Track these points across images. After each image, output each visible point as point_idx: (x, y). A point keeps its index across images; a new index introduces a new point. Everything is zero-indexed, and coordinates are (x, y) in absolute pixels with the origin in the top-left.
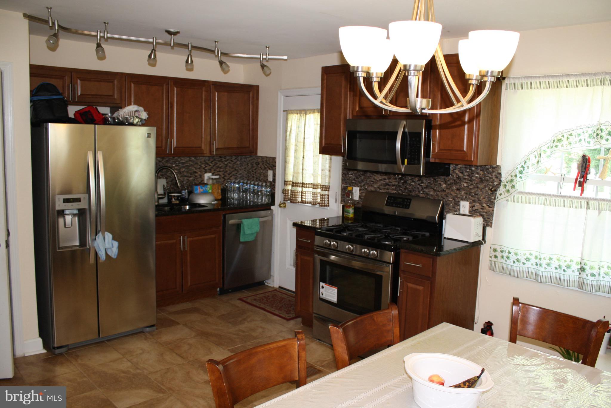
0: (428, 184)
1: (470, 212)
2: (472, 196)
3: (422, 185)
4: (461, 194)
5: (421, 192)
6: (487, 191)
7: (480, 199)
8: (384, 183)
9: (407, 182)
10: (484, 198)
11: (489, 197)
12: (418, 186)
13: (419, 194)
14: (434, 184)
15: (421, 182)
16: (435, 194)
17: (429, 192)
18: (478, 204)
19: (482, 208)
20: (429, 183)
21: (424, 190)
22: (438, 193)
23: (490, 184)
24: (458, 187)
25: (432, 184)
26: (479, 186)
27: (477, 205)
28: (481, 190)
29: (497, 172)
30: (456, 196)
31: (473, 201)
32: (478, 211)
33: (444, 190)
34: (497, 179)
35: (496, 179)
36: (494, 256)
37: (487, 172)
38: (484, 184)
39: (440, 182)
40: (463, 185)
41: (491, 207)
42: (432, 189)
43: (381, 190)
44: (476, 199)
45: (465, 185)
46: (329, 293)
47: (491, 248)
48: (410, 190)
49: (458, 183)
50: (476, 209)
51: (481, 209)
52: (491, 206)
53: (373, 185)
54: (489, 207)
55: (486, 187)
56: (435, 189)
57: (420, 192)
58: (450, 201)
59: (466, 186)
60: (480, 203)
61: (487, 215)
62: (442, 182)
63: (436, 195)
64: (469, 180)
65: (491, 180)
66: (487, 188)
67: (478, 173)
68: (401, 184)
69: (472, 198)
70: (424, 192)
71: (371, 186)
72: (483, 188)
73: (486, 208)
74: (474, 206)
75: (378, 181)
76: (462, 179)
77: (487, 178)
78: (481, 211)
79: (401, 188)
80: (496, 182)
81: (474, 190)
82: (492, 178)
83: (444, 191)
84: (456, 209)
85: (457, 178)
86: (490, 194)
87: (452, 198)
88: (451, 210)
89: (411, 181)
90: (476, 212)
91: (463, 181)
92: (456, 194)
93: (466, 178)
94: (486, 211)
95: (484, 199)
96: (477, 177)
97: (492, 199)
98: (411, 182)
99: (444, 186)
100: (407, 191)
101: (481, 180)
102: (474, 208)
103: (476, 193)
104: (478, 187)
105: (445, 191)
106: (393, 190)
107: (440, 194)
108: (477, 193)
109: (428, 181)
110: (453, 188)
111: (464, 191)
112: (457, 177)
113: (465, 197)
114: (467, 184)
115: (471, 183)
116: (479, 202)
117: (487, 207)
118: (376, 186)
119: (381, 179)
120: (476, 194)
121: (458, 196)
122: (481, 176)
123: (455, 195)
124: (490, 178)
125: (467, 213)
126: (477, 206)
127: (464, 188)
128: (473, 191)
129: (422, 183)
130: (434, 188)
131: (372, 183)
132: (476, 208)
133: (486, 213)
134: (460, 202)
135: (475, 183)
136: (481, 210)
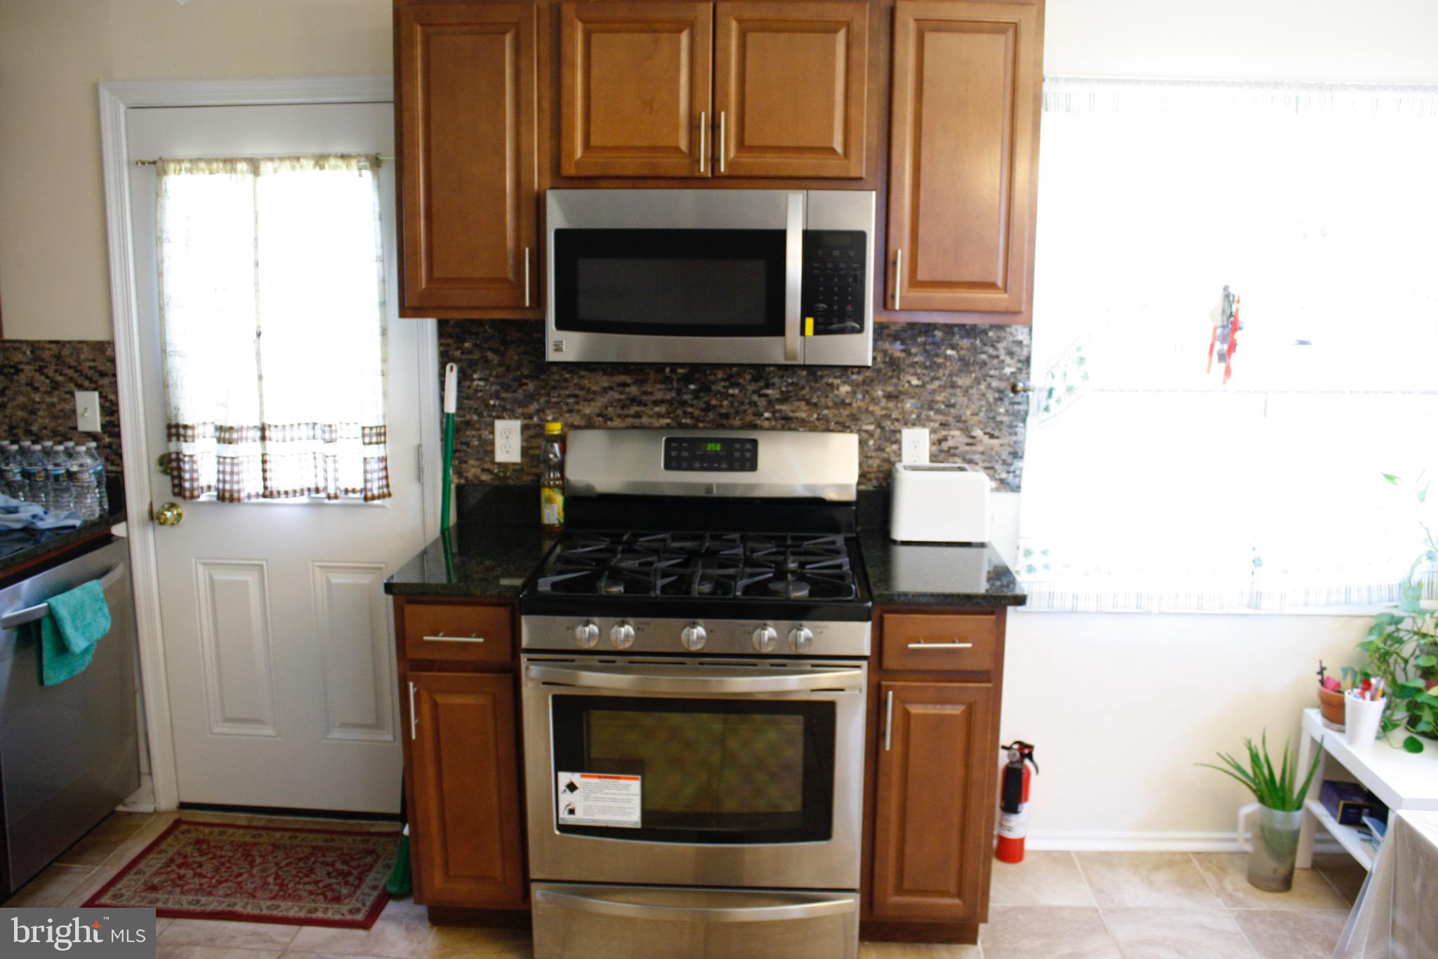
0: (790, 389)
1: (933, 458)
2: (938, 412)
3: (769, 392)
4: (903, 408)
5: (767, 415)
6: (984, 395)
7: (964, 418)
8: (622, 397)
9: (714, 387)
10: (977, 414)
11: (990, 410)
12: (755, 398)
13: (758, 422)
14: (811, 388)
15: (762, 384)
16: (815, 416)
17: (793, 411)
18: (957, 433)
19: (971, 441)
20: (792, 384)
21: (778, 407)
22: (826, 412)
23: (992, 373)
24: (890, 389)
25: (803, 388)
26: (960, 381)
27: (953, 437)
28: (966, 392)
29: (1011, 339)
30: (888, 417)
31: (941, 424)
32: (957, 452)
33: (848, 401)
34: (1012, 358)
35: (1008, 360)
36: (1026, 569)
37: (981, 341)
38: (973, 375)
39: (830, 381)
40: (909, 382)
41: (998, 437)
42: (803, 403)
43: (611, 420)
44: (950, 419)
45: (915, 382)
46: (604, 799)
47: (1018, 548)
48: (723, 411)
49: (892, 377)
50: (950, 448)
51: (968, 444)
52: (996, 434)
53: (576, 407)
54: (992, 436)
55: (979, 383)
56: (814, 400)
57: (761, 415)
58: (867, 431)
59: (917, 386)
60: (961, 430)
61: (984, 461)
62: (836, 377)
63: (818, 419)
64: (926, 368)
65: (995, 362)
66: (983, 386)
67: (953, 347)
68: (687, 397)
69: (940, 418)
70: (777, 415)
71: (570, 411)
72: (972, 387)
73: (981, 441)
74: (945, 439)
75: (595, 393)
76: (902, 366)
77: (983, 357)
78: (967, 452)
79: (690, 410)
80: (1009, 366)
81: (943, 394)
82: (997, 357)
83: (843, 404)
84: (888, 454)
85: (884, 362)
86: (991, 400)
87: (872, 423)
88: (871, 457)
89: (727, 384)
90: (954, 455)
91: (907, 370)
92: (886, 409)
93: (916, 363)
94: (980, 448)
95: (975, 418)
96: (947, 358)
97: (999, 414)
98: (724, 387)
99: (845, 389)
100: (711, 416)
101: (965, 365)
102: (945, 446)
103: (949, 401)
104: (953, 386)
105: (850, 404)
106: (659, 416)
107: (831, 415)
108: (953, 401)
109: (790, 380)
110: (875, 394)
111: (913, 397)
112: (887, 359)
113: (914, 416)
114: (919, 379)
115: (932, 374)
116: (961, 425)
117: (986, 439)
118: (587, 411)
119: (606, 385)
120: (950, 406)
121: (894, 415)
122: (963, 352)
123: (884, 412)
124: (991, 357)
125: (925, 461)
126: (956, 437)
127: (910, 390)
128: (939, 398)
129: (767, 386)
130: (811, 397)
131: (571, 400)
132: (950, 443)
133: (982, 453)
134: (900, 432)
135: (944, 375)
136: (968, 448)
